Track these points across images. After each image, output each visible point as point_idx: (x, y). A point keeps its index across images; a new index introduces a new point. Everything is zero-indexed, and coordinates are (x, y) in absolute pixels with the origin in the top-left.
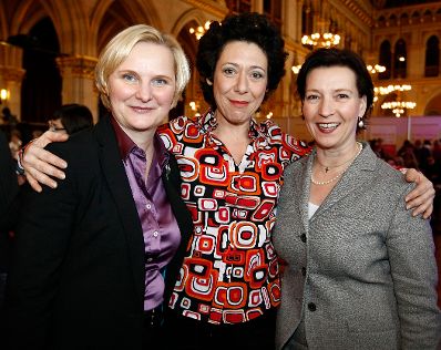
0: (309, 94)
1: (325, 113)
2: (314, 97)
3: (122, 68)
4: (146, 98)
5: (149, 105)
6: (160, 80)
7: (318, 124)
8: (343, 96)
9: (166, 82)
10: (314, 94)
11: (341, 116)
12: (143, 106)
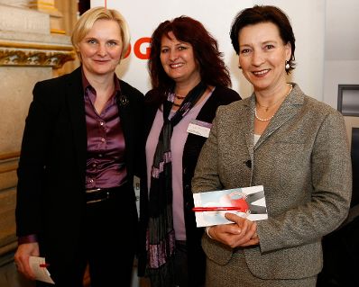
0: (242, 48)
1: (258, 63)
2: (246, 51)
3: (88, 36)
4: (103, 54)
5: (106, 59)
6: (111, 42)
7: (253, 72)
8: (270, 47)
9: (116, 44)
10: (246, 48)
11: (271, 64)
12: (102, 59)
